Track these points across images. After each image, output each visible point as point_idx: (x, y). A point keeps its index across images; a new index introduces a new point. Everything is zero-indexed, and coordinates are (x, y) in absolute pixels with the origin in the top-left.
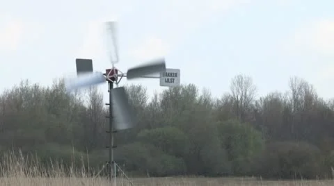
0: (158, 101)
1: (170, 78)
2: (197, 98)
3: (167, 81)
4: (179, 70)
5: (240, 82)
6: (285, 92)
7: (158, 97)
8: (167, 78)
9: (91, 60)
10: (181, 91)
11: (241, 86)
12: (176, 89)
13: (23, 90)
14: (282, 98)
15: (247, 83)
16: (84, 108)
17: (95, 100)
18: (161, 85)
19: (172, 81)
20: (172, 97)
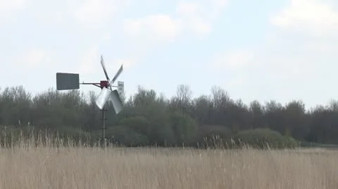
0: (132, 100)
5: (183, 89)
6: (209, 95)
11: (182, 91)
13: (49, 93)
14: (207, 98)
15: (186, 90)
16: (86, 105)
17: (93, 99)
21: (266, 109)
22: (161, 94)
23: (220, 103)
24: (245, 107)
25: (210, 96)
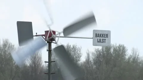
0: (91, 59)
1: (102, 38)
2: (127, 57)
3: (99, 41)
4: (109, 32)
7: (91, 55)
8: (99, 38)
9: (31, 23)
10: (112, 50)
12: (108, 49)
18: (94, 44)
19: (104, 41)
20: (104, 56)
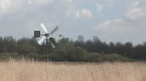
3: (60, 37)
15: (82, 37)
21: (116, 45)
22: (71, 39)
23: (97, 43)
24: (107, 44)
25: (92, 40)
